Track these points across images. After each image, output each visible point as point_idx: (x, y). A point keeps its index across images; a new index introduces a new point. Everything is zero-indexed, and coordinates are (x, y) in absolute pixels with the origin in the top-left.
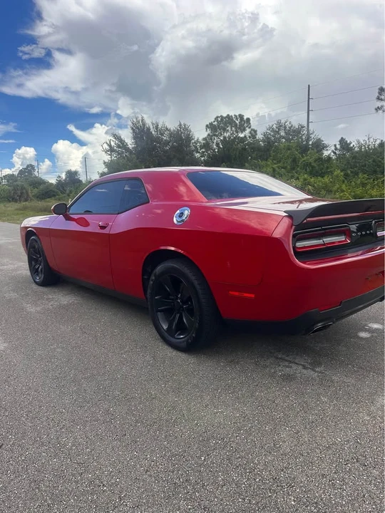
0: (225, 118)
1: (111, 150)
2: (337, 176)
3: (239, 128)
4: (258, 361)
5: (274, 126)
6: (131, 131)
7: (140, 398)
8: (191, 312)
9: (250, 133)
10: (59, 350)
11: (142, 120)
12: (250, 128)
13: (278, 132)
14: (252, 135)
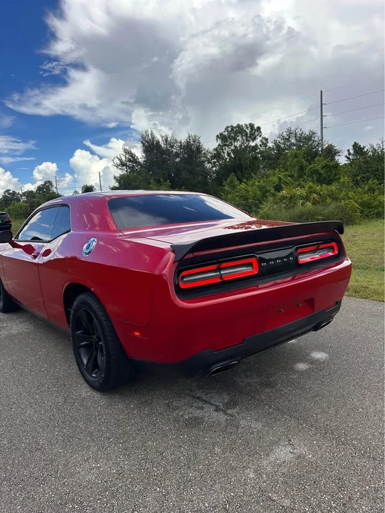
0: (235, 128)
2: (344, 183)
3: (250, 137)
4: (172, 402)
5: (285, 134)
6: (141, 145)
9: (261, 141)
11: (152, 134)
12: (261, 136)
13: (288, 140)
14: (263, 143)
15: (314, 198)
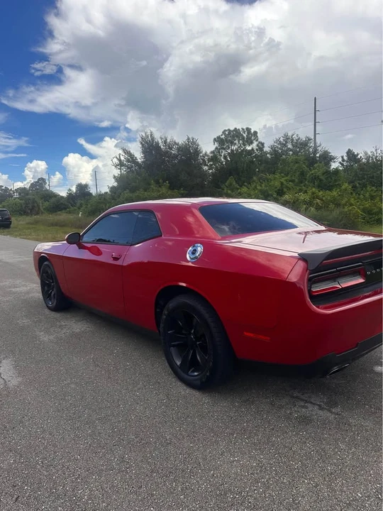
0: (232, 131)
1: (121, 164)
2: (346, 190)
3: (247, 141)
4: (273, 400)
5: (282, 139)
6: (140, 146)
7: (155, 443)
8: (204, 349)
9: (258, 145)
10: (73, 386)
11: (151, 135)
12: (257, 141)
13: (285, 145)
14: (260, 148)
15: (317, 203)
